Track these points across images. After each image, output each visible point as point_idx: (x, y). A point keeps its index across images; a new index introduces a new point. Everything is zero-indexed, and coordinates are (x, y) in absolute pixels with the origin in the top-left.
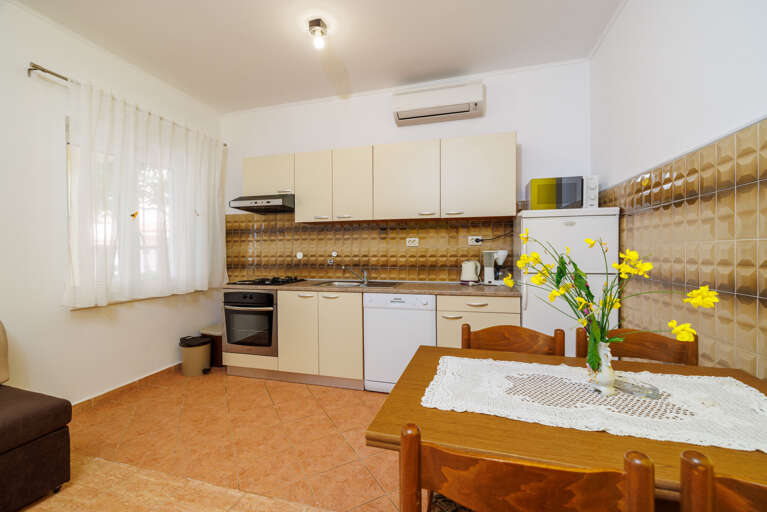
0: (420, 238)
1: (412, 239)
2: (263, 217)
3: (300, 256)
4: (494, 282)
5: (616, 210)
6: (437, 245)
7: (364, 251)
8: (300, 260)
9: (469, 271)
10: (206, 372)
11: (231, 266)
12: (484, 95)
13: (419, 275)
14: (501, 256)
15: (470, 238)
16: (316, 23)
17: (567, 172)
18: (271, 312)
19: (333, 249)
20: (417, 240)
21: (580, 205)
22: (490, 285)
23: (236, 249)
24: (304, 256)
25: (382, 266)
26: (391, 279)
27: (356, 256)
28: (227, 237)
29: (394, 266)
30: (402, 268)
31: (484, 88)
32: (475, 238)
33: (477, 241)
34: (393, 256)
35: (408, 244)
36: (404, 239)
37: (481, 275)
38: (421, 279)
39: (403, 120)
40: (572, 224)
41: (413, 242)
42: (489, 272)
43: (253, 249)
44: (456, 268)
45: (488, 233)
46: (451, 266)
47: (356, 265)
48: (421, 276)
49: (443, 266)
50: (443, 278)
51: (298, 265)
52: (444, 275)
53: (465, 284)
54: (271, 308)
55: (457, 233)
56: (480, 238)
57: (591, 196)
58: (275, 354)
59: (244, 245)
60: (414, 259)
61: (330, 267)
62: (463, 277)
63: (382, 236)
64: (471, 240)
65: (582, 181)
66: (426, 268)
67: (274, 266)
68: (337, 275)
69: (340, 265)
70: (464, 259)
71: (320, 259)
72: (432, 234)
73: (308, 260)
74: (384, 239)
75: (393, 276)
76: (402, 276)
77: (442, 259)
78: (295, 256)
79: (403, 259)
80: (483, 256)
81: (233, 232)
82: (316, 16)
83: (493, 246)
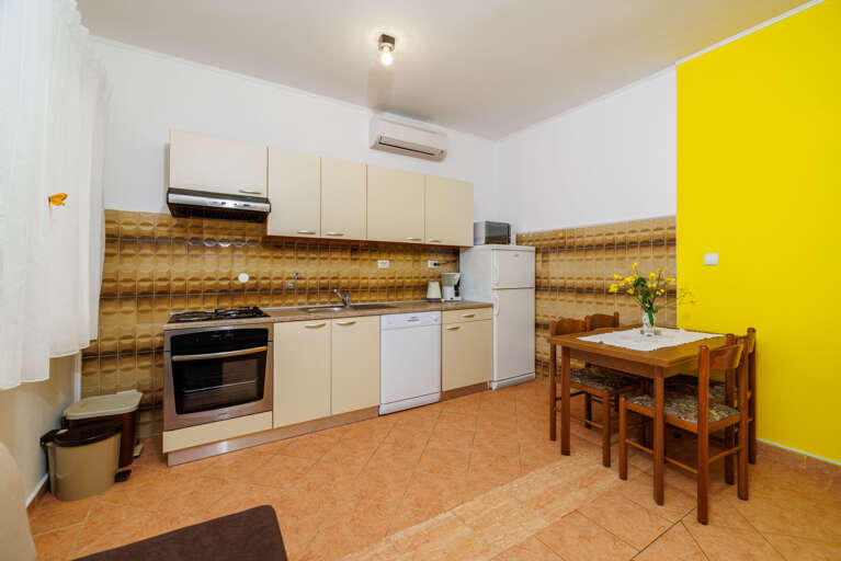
0: (391, 261)
1: (384, 261)
3: (244, 278)
4: (455, 299)
5: (532, 248)
6: (404, 267)
8: (243, 284)
9: (434, 291)
10: (121, 477)
13: (388, 296)
15: (430, 262)
18: (265, 352)
20: (388, 261)
21: (509, 242)
22: (452, 301)
24: (251, 278)
25: (354, 288)
27: (323, 278)
30: (373, 290)
32: (433, 262)
33: (435, 264)
34: (364, 278)
35: (379, 267)
36: (376, 260)
37: (441, 292)
38: (389, 300)
39: (383, 145)
41: (383, 264)
44: (424, 288)
45: (441, 258)
46: (415, 286)
47: (324, 289)
48: (392, 297)
49: (409, 287)
52: (409, 296)
53: (431, 301)
54: (264, 348)
55: (420, 257)
56: (436, 262)
59: (128, 263)
60: (383, 281)
61: (290, 291)
62: (429, 296)
63: (354, 257)
64: (430, 264)
65: (509, 227)
66: (395, 289)
67: (195, 294)
68: (299, 301)
69: (304, 289)
70: (424, 280)
71: (276, 282)
72: (400, 257)
73: (257, 283)
74: (355, 259)
75: (364, 298)
76: (373, 298)
77: (408, 281)
78: (237, 279)
79: (374, 281)
80: (440, 277)
81: (119, 239)
82: (390, 32)
83: (445, 270)
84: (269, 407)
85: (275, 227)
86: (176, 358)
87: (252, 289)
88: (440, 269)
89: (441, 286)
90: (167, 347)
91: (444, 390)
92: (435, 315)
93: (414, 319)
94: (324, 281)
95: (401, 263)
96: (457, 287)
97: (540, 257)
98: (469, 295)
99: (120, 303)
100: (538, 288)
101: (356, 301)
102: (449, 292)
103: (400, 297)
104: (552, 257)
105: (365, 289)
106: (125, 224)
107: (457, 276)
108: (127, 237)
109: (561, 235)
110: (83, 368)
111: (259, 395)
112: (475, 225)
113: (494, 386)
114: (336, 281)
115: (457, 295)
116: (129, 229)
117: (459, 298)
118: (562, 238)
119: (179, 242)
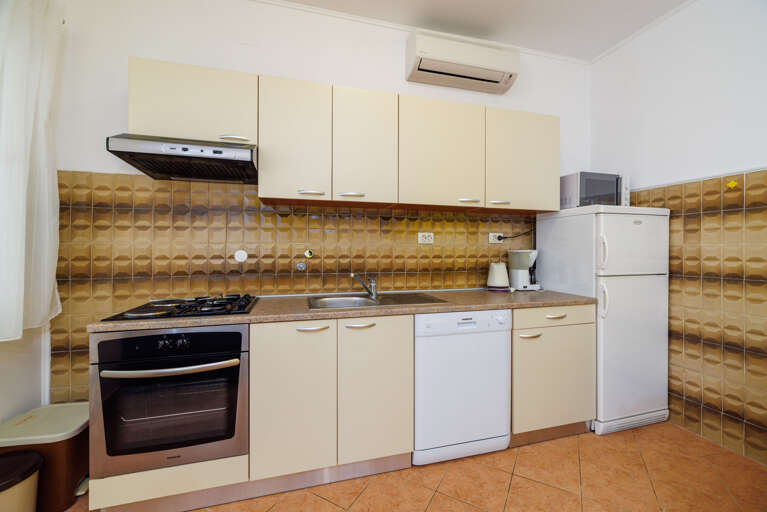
0: (435, 234)
1: (426, 234)
3: (241, 256)
4: (530, 287)
5: (666, 211)
7: (357, 248)
8: (241, 265)
9: (498, 276)
11: (69, 278)
13: (432, 281)
14: (533, 256)
15: (491, 234)
18: (236, 368)
20: (432, 234)
22: (525, 291)
23: (81, 242)
24: (250, 256)
25: (384, 270)
26: (397, 288)
27: (342, 257)
28: (61, 218)
30: (411, 273)
32: (498, 235)
33: (500, 238)
34: (399, 257)
35: (420, 241)
36: (415, 233)
38: (435, 287)
39: (426, 72)
40: (640, 222)
41: (425, 237)
43: (129, 243)
44: (484, 271)
45: (506, 229)
46: (470, 269)
47: (344, 271)
48: (436, 283)
49: (462, 269)
52: (461, 281)
53: (494, 290)
54: (234, 361)
55: (477, 227)
56: (502, 235)
57: (625, 196)
59: (103, 237)
60: (426, 261)
61: (299, 275)
62: (490, 283)
63: (384, 228)
64: (492, 237)
65: (618, 180)
66: (441, 271)
67: (181, 275)
68: (312, 287)
69: (317, 271)
70: (484, 260)
71: (282, 261)
72: (449, 228)
73: (257, 264)
74: (387, 232)
75: (399, 284)
76: (412, 284)
77: (461, 260)
78: (232, 257)
79: (413, 261)
80: (506, 255)
83: (513, 245)
84: (244, 449)
87: (252, 271)
88: (506, 245)
89: (508, 268)
91: (515, 432)
92: (503, 315)
93: (467, 321)
94: (345, 261)
95: (449, 237)
96: (532, 271)
97: (678, 224)
98: (551, 282)
99: (94, 286)
100: (674, 274)
101: (387, 289)
102: (522, 278)
103: (449, 283)
104: (708, 223)
105: (400, 272)
106: (99, 188)
107: (534, 254)
108: (100, 205)
109: (732, 184)
110: (53, 364)
111: (228, 432)
112: (563, 180)
113: (600, 429)
114: (360, 261)
115: (533, 282)
116: (104, 195)
117: (536, 287)
118: (736, 189)
119: (162, 210)
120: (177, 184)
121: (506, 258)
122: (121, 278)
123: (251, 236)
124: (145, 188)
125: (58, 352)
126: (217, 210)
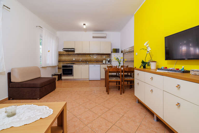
2: (66, 52)
3: (74, 59)
5: (123, 53)
6: (99, 58)
7: (86, 59)
9: (104, 62)
11: (59, 61)
12: (106, 35)
14: (109, 59)
16: (84, 24)
17: (117, 48)
19: (81, 58)
21: (119, 52)
22: (107, 64)
23: (60, 58)
25: (90, 61)
29: (92, 61)
31: (106, 34)
37: (106, 62)
39: (94, 37)
40: (118, 55)
41: (95, 57)
42: (107, 62)
43: (64, 58)
44: (102, 61)
45: (107, 56)
47: (85, 61)
48: (97, 63)
50: (100, 63)
51: (74, 61)
54: (72, 68)
57: (120, 51)
58: (73, 76)
59: (62, 57)
60: (95, 60)
62: (103, 63)
64: (104, 57)
65: (119, 49)
66: (97, 61)
67: (68, 61)
68: (81, 63)
69: (82, 61)
71: (78, 60)
77: (100, 60)
81: (60, 55)
82: (84, 23)
83: (107, 58)
85: (76, 52)
86: (63, 68)
87: (75, 61)
90: (62, 67)
91: (101, 78)
93: (94, 66)
96: (109, 61)
111: (72, 74)
119: (67, 55)
120: (68, 52)
121: (105, 59)
122: (63, 61)
123: (75, 57)
124: (65, 53)
125: (58, 68)
126: (72, 55)
